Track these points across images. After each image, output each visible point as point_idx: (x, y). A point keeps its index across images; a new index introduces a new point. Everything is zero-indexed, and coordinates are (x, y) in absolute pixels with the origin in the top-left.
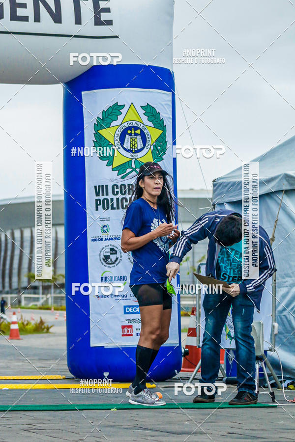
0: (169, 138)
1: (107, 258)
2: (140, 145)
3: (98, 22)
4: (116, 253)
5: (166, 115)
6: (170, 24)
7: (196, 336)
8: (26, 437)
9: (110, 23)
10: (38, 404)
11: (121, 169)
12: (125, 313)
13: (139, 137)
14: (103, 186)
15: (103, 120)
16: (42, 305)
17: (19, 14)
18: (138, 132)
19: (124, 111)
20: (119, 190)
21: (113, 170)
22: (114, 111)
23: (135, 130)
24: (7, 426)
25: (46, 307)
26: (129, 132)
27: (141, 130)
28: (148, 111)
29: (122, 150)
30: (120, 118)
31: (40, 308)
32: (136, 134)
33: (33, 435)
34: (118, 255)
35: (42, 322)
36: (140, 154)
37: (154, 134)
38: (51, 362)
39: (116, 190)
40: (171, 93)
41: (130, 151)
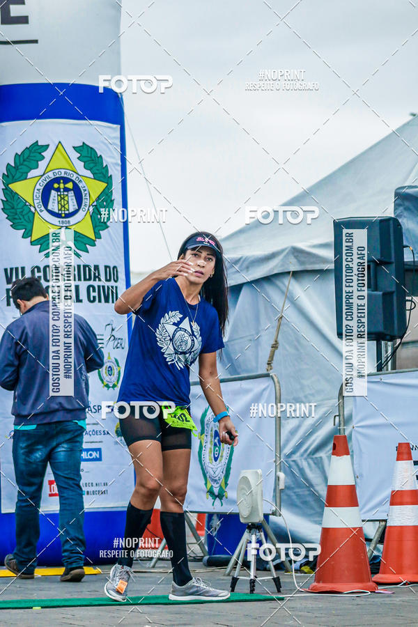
0: (117, 196)
2: (72, 205)
3: (6, 19)
5: (111, 160)
6: (116, 22)
9: (24, 20)
11: (45, 243)
13: (71, 194)
14: (17, 269)
15: (16, 168)
18: (70, 185)
19: (47, 154)
20: (41, 275)
21: (32, 243)
22: (33, 154)
23: (65, 183)
28: (85, 153)
29: (45, 214)
30: (42, 164)
32: (66, 190)
36: (72, 220)
37: (93, 189)
39: (37, 275)
40: (119, 126)
41: (58, 215)
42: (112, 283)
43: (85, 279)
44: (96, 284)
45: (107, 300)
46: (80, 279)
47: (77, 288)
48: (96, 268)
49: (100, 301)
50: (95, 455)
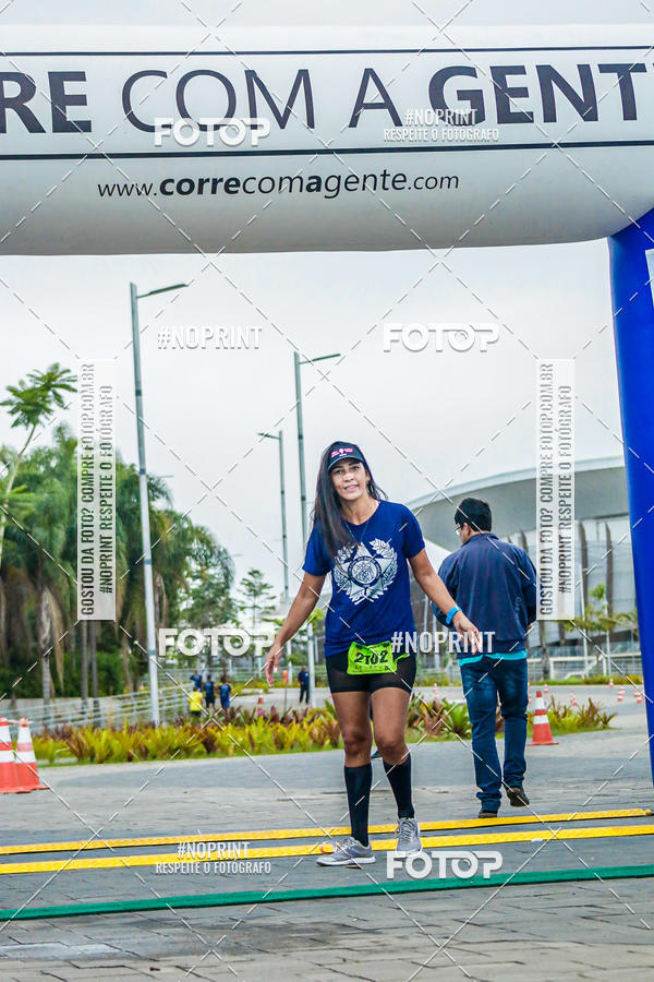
8: (588, 930)
10: (604, 866)
16: (590, 675)
17: (513, 110)
24: (549, 911)
25: (598, 679)
31: (587, 683)
33: (601, 925)
35: (593, 710)
38: (620, 784)
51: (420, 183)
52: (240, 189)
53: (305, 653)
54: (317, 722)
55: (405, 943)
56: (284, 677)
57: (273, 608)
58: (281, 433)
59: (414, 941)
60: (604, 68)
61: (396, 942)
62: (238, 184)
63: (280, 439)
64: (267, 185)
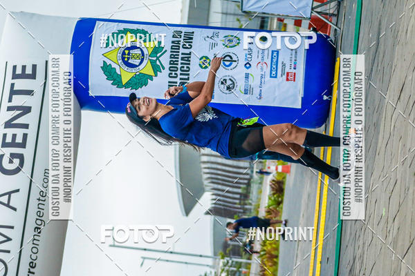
0: (135, 27)
1: (228, 88)
2: (138, 52)
3: (33, 76)
4: (225, 80)
5: (116, 27)
6: (40, 16)
7: (301, 21)
9: (34, 67)
11: (157, 69)
12: (276, 77)
13: (131, 51)
14: (169, 86)
15: (114, 80)
17: (21, 141)
18: (127, 52)
19: (108, 62)
20: (173, 73)
21: (156, 76)
22: (108, 70)
23: (125, 54)
26: (126, 59)
27: (125, 49)
29: (141, 67)
30: (114, 65)
32: (129, 54)
34: (227, 78)
36: (146, 52)
39: (173, 75)
40: (97, 22)
41: (142, 60)
42: (182, 35)
43: (179, 49)
44: (182, 44)
45: (192, 38)
46: (178, 52)
47: (182, 54)
48: (173, 42)
49: (191, 42)
50: (275, 54)
51: (45, 185)
52: (35, 262)
53: (237, 262)
54: (266, 262)
55: (361, 247)
56: (245, 273)
57: (215, 273)
58: (142, 258)
59: (361, 243)
60: (10, 100)
61: (360, 250)
62: (32, 263)
63: (144, 258)
64: (35, 250)
